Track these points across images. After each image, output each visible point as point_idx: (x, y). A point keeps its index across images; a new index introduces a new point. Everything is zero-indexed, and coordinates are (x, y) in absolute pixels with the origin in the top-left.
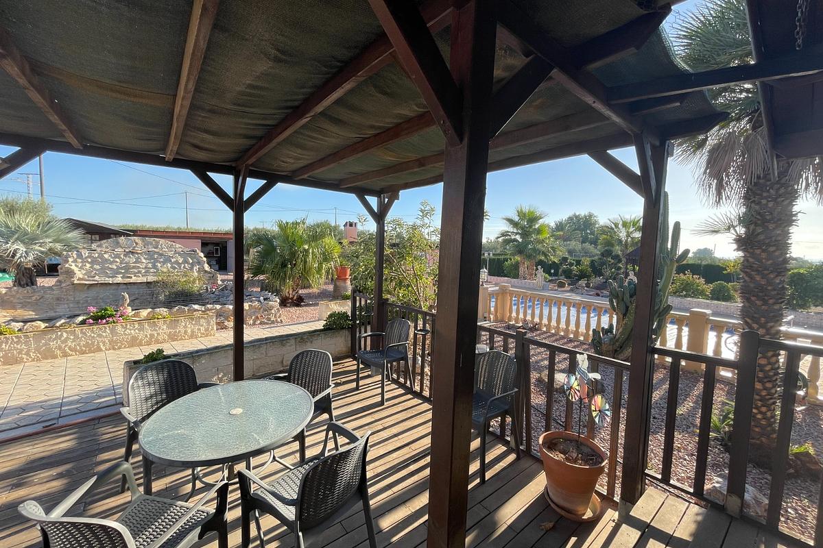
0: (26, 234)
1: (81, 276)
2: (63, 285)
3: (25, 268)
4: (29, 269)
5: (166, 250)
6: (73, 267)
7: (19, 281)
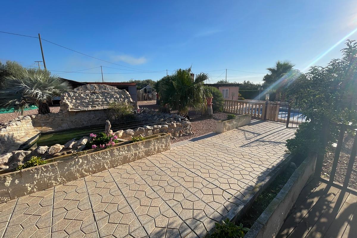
0: (40, 84)
1: (72, 107)
2: (64, 112)
3: (43, 103)
4: (45, 103)
5: (110, 91)
6: (67, 102)
7: (41, 110)
